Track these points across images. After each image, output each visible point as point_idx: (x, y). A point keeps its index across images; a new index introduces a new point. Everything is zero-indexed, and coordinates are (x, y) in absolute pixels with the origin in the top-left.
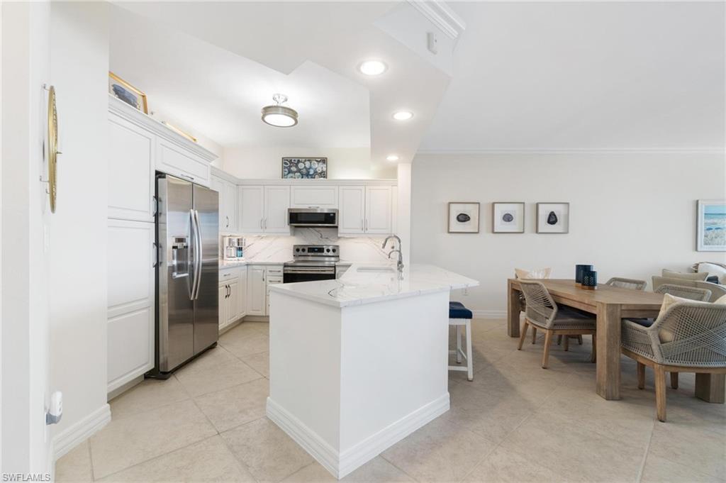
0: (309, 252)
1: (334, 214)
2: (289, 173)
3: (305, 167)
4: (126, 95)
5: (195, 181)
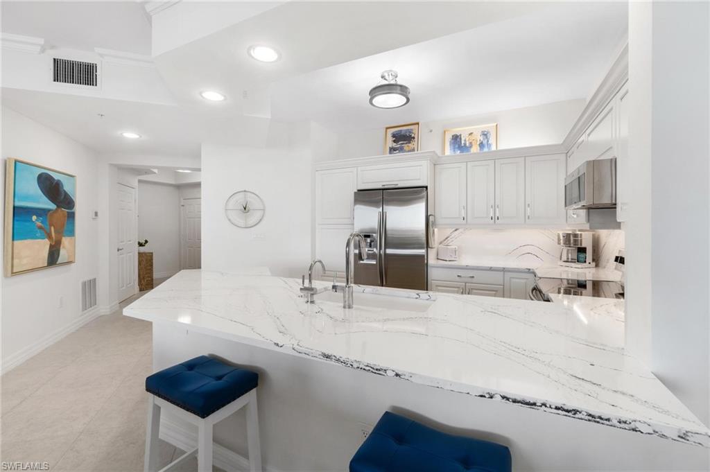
4: (403, 133)
5: (400, 186)
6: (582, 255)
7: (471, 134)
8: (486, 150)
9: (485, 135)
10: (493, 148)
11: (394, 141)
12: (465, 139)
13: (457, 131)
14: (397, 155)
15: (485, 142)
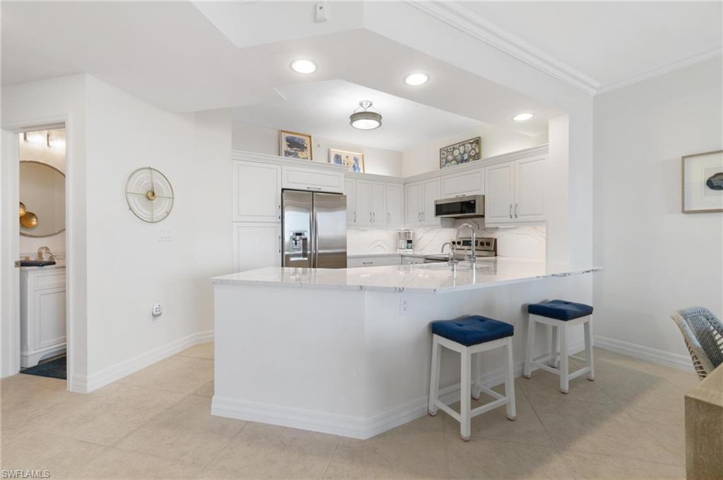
0: (463, 245)
1: (474, 201)
2: (446, 163)
3: (460, 153)
4: (296, 140)
5: (322, 190)
6: (410, 245)
7: (347, 157)
8: (357, 171)
9: (356, 160)
10: (362, 171)
11: (289, 146)
12: (343, 158)
13: (338, 151)
14: (291, 158)
15: (356, 165)
